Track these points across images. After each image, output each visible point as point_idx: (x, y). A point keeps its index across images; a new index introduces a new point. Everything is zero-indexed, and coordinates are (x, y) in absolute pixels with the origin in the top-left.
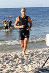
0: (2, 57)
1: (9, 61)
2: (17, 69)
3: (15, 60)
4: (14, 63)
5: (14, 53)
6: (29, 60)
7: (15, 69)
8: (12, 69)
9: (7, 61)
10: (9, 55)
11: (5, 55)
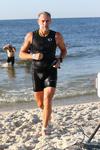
0: (8, 120)
1: (22, 129)
2: (38, 146)
3: (34, 127)
4: (31, 133)
5: (31, 111)
6: (62, 128)
7: (33, 145)
8: (27, 144)
9: (17, 129)
10: (22, 116)
11: (14, 117)
